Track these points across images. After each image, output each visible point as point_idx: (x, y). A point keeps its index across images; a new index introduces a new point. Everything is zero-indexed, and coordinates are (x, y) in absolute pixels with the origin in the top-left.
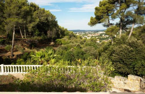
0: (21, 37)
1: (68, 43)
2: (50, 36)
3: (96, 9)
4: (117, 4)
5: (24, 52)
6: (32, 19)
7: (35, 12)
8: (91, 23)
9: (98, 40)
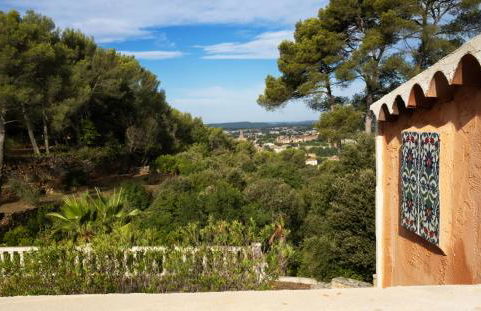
0: (32, 152)
1: (198, 167)
2: (134, 144)
3: (285, 48)
4: (353, 32)
5: (41, 203)
6: (67, 88)
7: (82, 62)
8: (269, 97)
9: (313, 155)
